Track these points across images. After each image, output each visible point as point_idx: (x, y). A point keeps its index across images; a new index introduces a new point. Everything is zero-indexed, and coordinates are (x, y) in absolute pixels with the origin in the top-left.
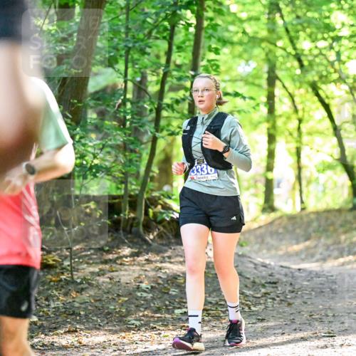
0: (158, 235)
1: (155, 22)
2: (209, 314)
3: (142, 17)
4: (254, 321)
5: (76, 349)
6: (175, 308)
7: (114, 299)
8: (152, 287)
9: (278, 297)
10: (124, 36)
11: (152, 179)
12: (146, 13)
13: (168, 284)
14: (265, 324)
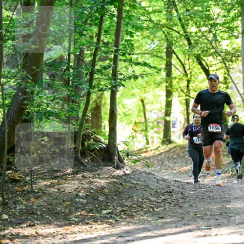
0: (91, 159)
1: (90, 14)
2: (126, 214)
3: (80, 10)
4: (157, 218)
5: (34, 238)
6: (102, 209)
7: (61, 203)
8: (87, 195)
9: (173, 202)
11: (87, 121)
12: (84, 7)
13: (98, 193)
14: (164, 220)
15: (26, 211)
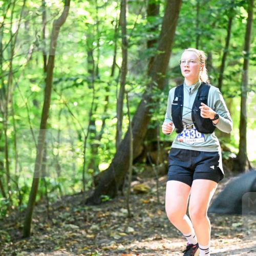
1: (218, 16)
3: (208, 13)
5: (161, 252)
10: (195, 26)
12: (211, 10)
15: (152, 224)
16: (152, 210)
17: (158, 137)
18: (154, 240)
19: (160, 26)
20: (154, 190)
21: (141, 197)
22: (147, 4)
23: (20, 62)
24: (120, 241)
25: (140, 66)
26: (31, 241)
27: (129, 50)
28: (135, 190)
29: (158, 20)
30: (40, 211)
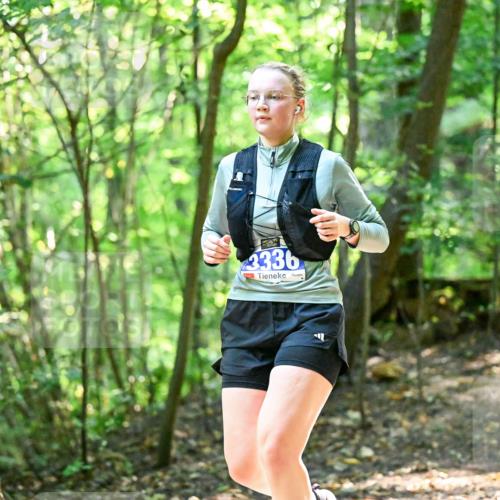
5: (427, 496)
10: (491, 54)
15: (408, 440)
16: (408, 414)
17: (420, 271)
18: (412, 472)
19: (423, 53)
20: (413, 375)
21: (388, 389)
22: (396, 11)
23: (150, 125)
24: (347, 474)
25: (383, 132)
26: (173, 475)
27: (362, 101)
28: (375, 375)
29: (418, 42)
30: (191, 415)
